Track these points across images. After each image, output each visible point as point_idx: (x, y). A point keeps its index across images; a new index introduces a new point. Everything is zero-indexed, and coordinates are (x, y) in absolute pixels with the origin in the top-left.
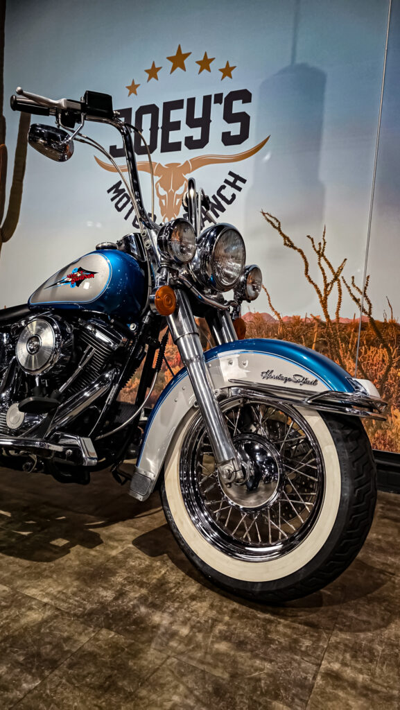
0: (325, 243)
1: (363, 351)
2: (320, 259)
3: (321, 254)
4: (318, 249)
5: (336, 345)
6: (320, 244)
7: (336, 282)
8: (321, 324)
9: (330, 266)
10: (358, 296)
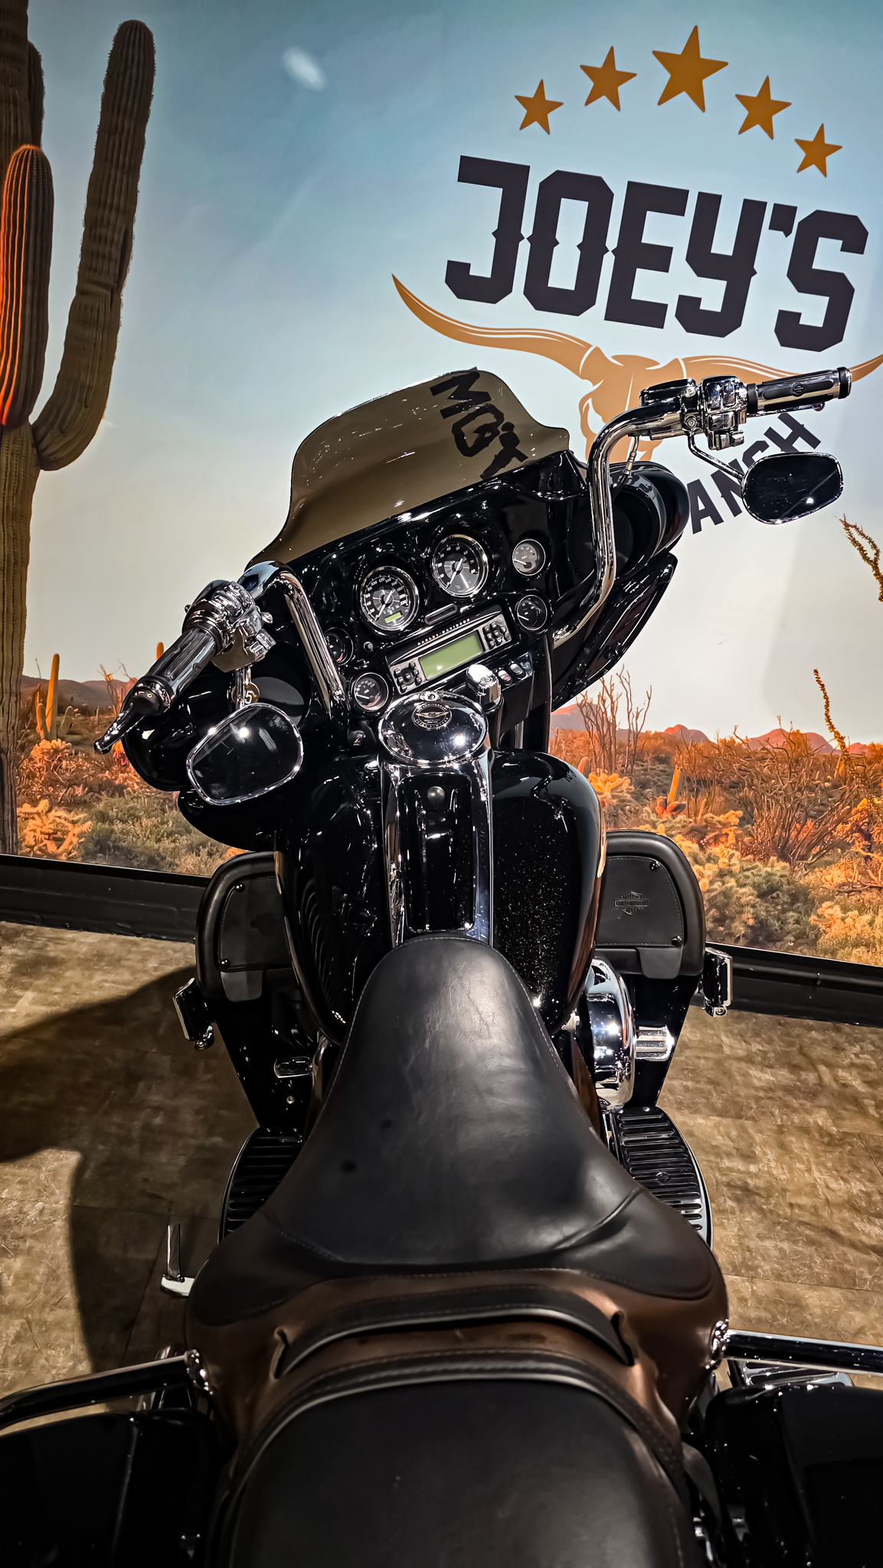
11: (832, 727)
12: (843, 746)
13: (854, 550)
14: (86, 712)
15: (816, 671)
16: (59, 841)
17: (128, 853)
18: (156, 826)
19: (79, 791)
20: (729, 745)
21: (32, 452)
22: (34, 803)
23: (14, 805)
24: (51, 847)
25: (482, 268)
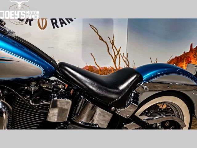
0: (114, 40)
2: (112, 46)
4: (112, 42)
6: (112, 40)
7: (118, 55)
9: (116, 49)
10: (125, 60)
11: (97, 64)
12: (99, 68)
13: (93, 30)
15: (91, 54)
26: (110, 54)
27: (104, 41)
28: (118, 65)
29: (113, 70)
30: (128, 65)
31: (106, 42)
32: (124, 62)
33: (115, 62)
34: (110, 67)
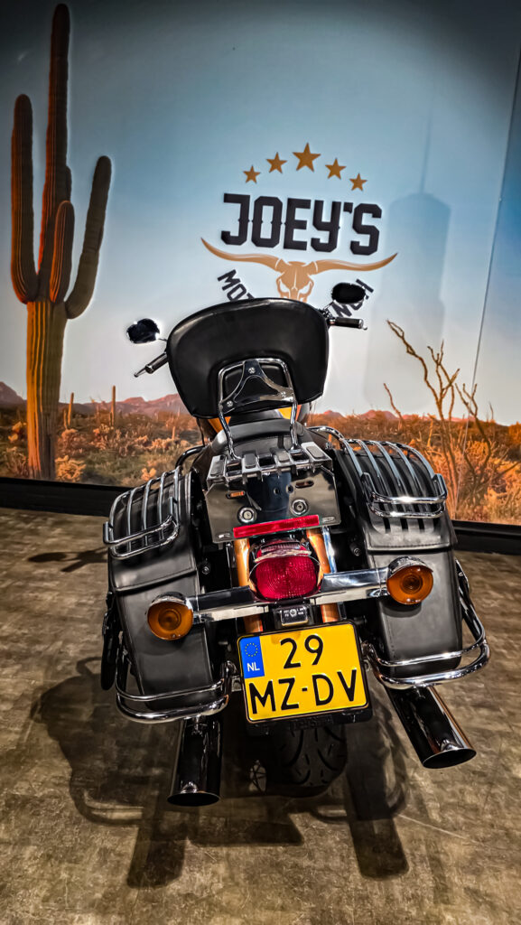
0: (442, 354)
1: (469, 444)
2: (437, 368)
3: (438, 363)
4: (436, 358)
5: (447, 439)
6: (438, 354)
7: (450, 388)
8: (436, 422)
9: (446, 374)
10: (467, 400)
11: (394, 408)
12: (400, 416)
13: (394, 332)
14: (84, 416)
15: (385, 384)
16: (72, 474)
17: (101, 478)
18: (112, 465)
19: (81, 451)
20: (351, 418)
21: (64, 313)
22: (62, 457)
23: (54, 458)
24: (69, 477)
25: (235, 232)
26: (429, 386)
27: (417, 356)
28: (448, 411)
29: (434, 424)
30: (472, 414)
31: (421, 359)
32: (464, 405)
33: (439, 404)
34: (426, 415)
